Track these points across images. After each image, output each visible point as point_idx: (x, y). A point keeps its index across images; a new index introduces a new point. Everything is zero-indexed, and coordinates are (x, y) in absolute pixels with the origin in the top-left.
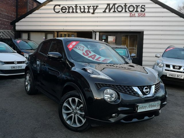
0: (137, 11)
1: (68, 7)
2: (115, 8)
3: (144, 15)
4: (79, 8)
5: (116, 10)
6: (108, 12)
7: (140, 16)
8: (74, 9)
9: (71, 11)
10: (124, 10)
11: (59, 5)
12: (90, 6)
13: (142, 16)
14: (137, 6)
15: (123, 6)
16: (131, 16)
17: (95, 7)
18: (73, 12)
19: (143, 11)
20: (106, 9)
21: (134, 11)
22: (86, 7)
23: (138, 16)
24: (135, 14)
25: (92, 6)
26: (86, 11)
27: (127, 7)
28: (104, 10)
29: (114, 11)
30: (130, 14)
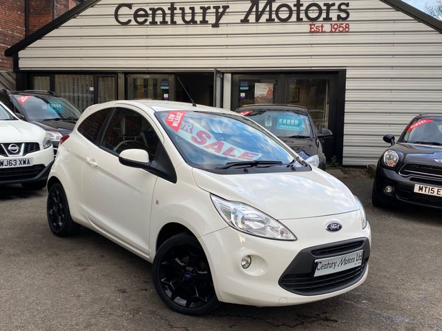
0: (328, 19)
1: (150, 9)
2: (271, 11)
3: (346, 28)
4: (181, 12)
5: (274, 16)
6: (255, 21)
7: (337, 31)
8: (168, 16)
9: (159, 19)
10: (294, 17)
11: (130, 6)
12: (209, 8)
13: (340, 32)
14: (328, 6)
15: (291, 5)
16: (313, 30)
17: (221, 10)
18: (164, 23)
19: (345, 19)
20: (249, 13)
21: (321, 19)
22: (197, 10)
23: (331, 32)
24: (322, 26)
25: (212, 6)
26: (199, 18)
27: (301, 8)
28: (243, 17)
29: (270, 20)
30: (311, 25)
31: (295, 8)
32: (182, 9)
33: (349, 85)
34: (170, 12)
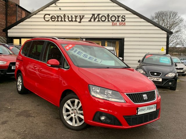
0: (118, 21)
1: (57, 16)
2: (99, 18)
3: (124, 24)
4: (67, 17)
5: (100, 20)
6: (93, 21)
9: (60, 19)
10: (107, 20)
11: (49, 15)
12: (77, 16)
13: (122, 25)
14: (118, 16)
15: (106, 16)
16: (113, 25)
17: (82, 17)
18: (61, 21)
19: (124, 21)
20: (91, 18)
21: (116, 21)
22: (73, 17)
23: (119, 25)
24: (116, 23)
26: (74, 20)
27: (109, 17)
28: (89, 20)
29: (99, 21)
30: (112, 23)
31: (107, 17)
32: (68, 16)
33: (125, 43)
34: (63, 17)
